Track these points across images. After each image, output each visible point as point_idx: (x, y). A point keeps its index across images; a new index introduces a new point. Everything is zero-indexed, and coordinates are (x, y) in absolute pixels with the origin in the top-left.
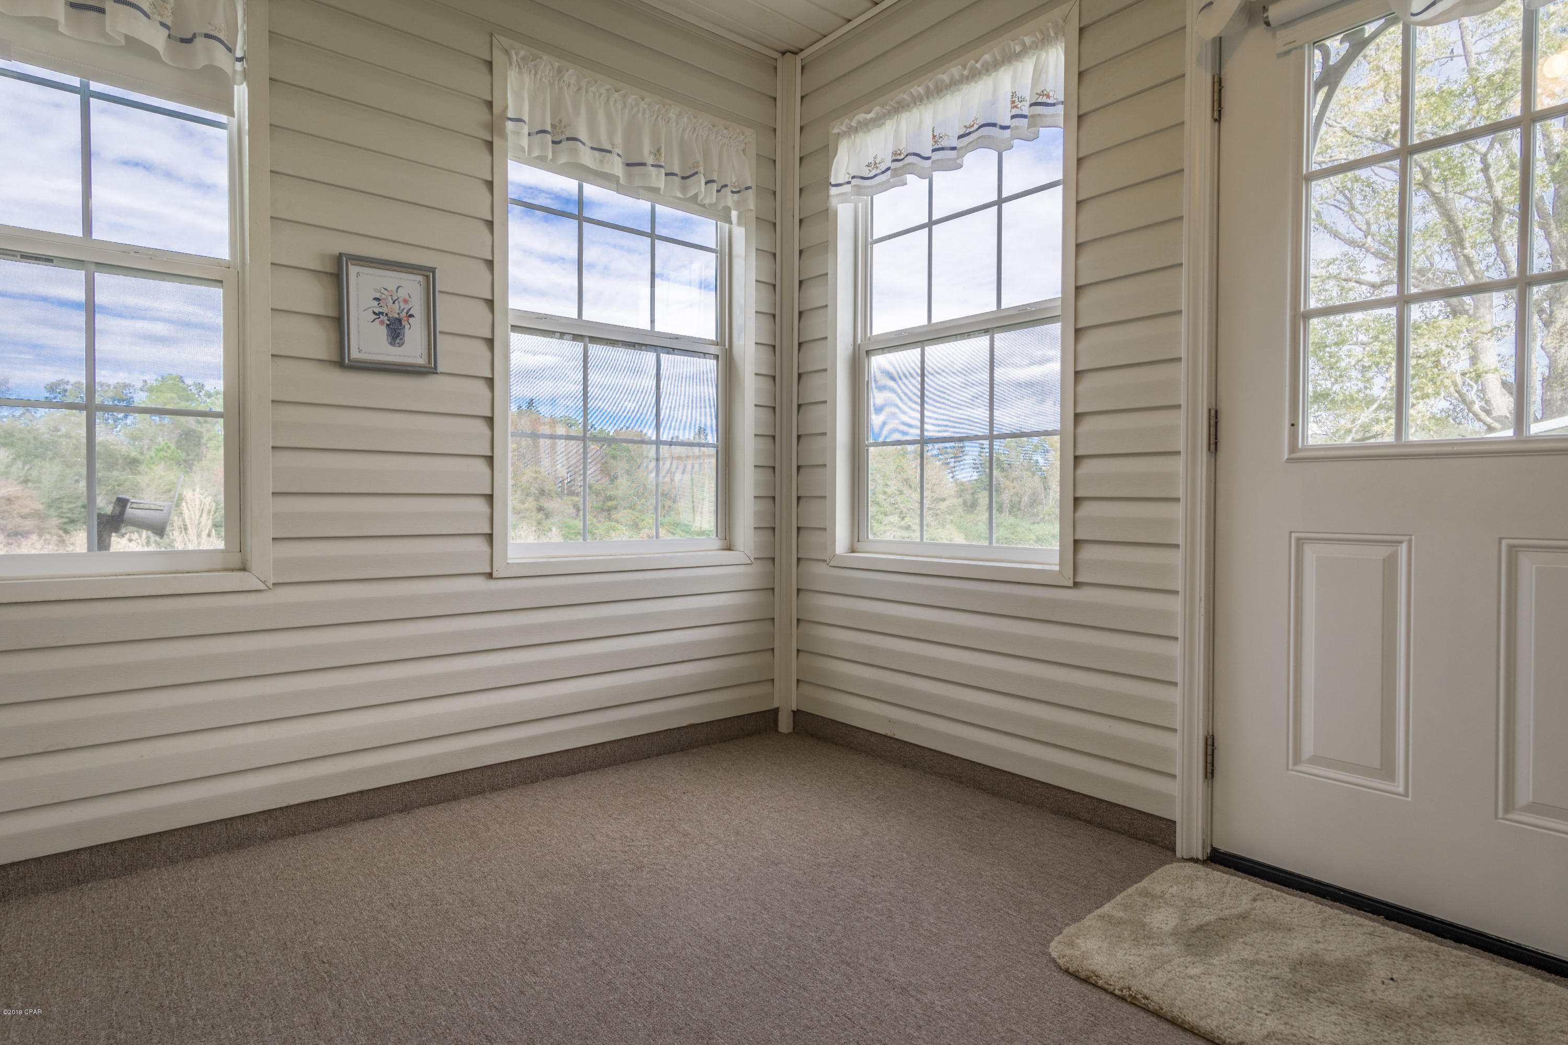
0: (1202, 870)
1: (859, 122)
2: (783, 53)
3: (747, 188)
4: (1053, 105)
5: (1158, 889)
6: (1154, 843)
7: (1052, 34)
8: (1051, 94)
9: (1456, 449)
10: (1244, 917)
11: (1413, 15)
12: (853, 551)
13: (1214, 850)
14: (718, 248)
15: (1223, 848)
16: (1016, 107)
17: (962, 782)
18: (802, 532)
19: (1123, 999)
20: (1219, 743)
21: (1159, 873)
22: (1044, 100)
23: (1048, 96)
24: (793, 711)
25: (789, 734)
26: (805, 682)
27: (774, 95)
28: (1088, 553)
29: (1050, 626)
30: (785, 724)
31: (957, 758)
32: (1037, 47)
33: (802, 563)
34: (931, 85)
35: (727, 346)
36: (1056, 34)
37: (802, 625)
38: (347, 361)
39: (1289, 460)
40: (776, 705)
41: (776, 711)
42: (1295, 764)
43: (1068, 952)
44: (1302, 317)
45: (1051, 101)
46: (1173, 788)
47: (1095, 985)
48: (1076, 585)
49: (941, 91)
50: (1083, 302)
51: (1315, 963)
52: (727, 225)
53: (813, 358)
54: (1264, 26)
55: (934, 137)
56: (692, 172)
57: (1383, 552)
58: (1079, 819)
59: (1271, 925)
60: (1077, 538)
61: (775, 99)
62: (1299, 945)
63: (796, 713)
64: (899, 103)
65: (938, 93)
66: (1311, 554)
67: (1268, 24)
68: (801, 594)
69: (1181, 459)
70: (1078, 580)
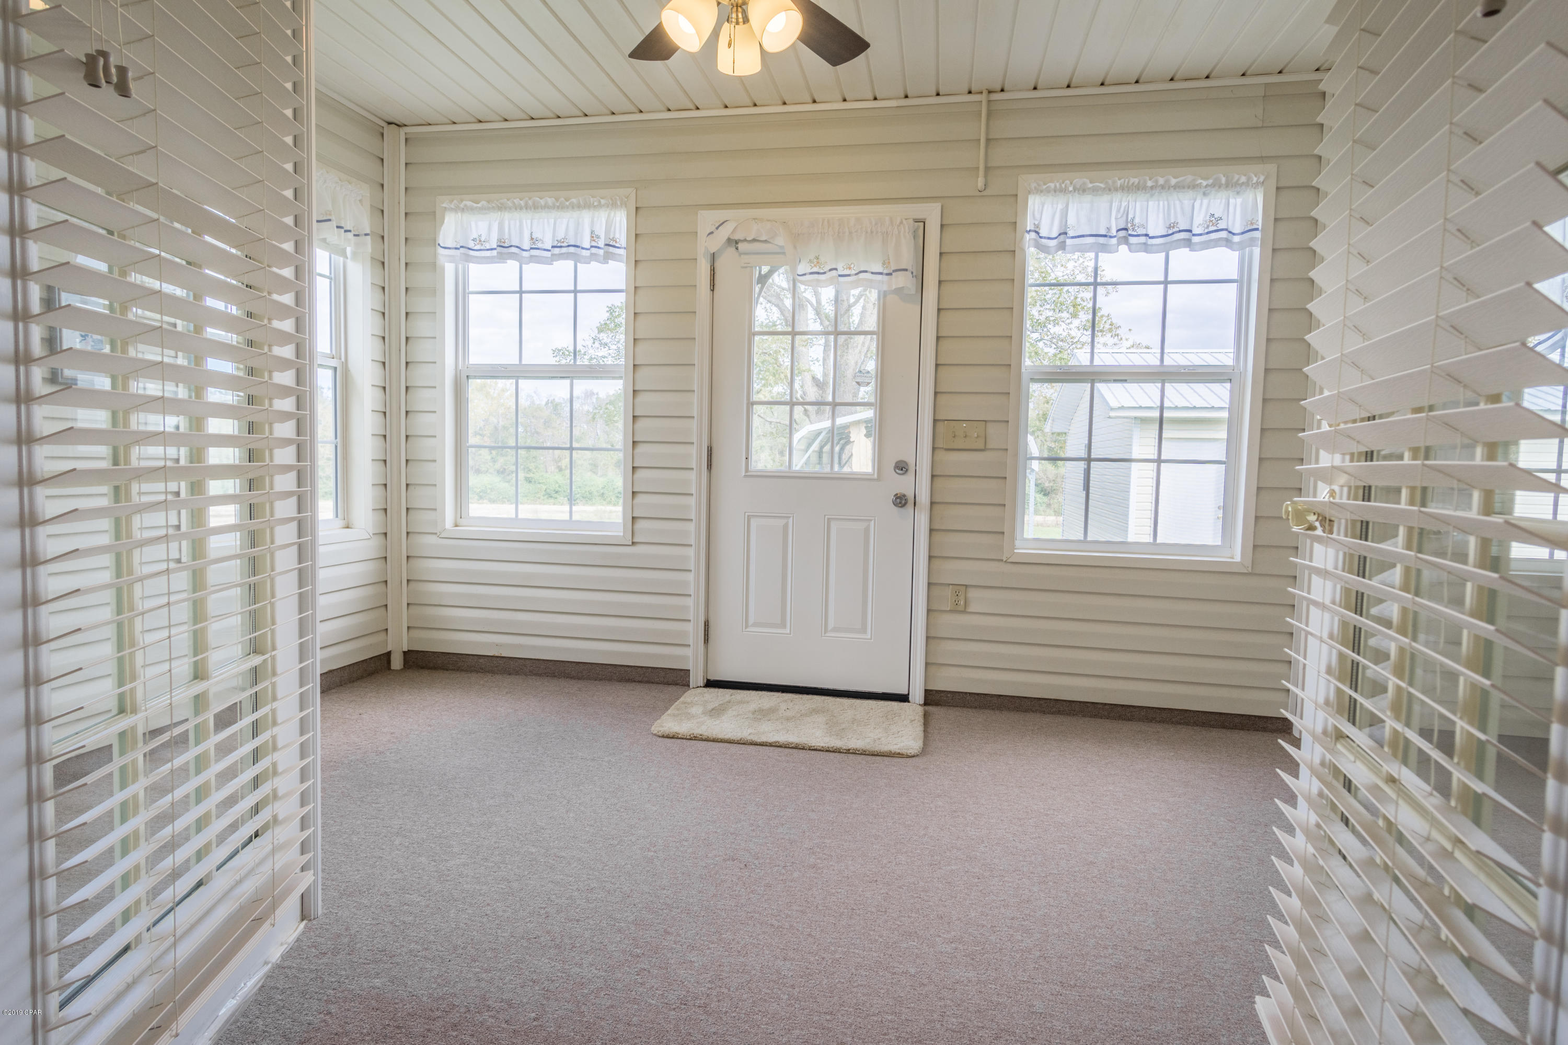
0: (706, 690)
1: (466, 205)
2: (389, 123)
3: (366, 235)
4: (618, 248)
5: (689, 700)
6: (677, 684)
7: (619, 203)
8: (618, 240)
9: (811, 475)
10: (729, 702)
11: (798, 275)
12: (456, 526)
13: (708, 681)
14: (333, 276)
15: (712, 678)
16: (594, 240)
17: (555, 676)
18: (410, 511)
19: (691, 739)
20: (711, 624)
21: (686, 694)
22: (614, 244)
23: (616, 242)
24: (404, 652)
25: (402, 670)
26: (414, 628)
27: (381, 157)
28: (640, 525)
29: (617, 570)
30: (397, 663)
31: (551, 661)
32: (608, 207)
33: (410, 535)
34: (530, 202)
35: (343, 359)
36: (621, 204)
37: (411, 584)
38: (60, 379)
39: (745, 476)
40: (389, 650)
41: (389, 654)
42: (746, 628)
43: (661, 729)
44: (751, 404)
45: (617, 245)
46: (688, 652)
47: (678, 738)
48: (633, 543)
49: (538, 208)
50: (638, 375)
51: (761, 711)
52: (342, 259)
53: (420, 376)
54: (734, 249)
55: (532, 239)
56: (325, 218)
57: (783, 521)
58: (635, 681)
59: (741, 702)
60: (634, 516)
61: (382, 160)
62: (753, 706)
63: (406, 654)
64: (502, 204)
65: (535, 209)
66: (754, 523)
67: (737, 249)
68: (410, 560)
69: (695, 471)
70: (635, 540)
